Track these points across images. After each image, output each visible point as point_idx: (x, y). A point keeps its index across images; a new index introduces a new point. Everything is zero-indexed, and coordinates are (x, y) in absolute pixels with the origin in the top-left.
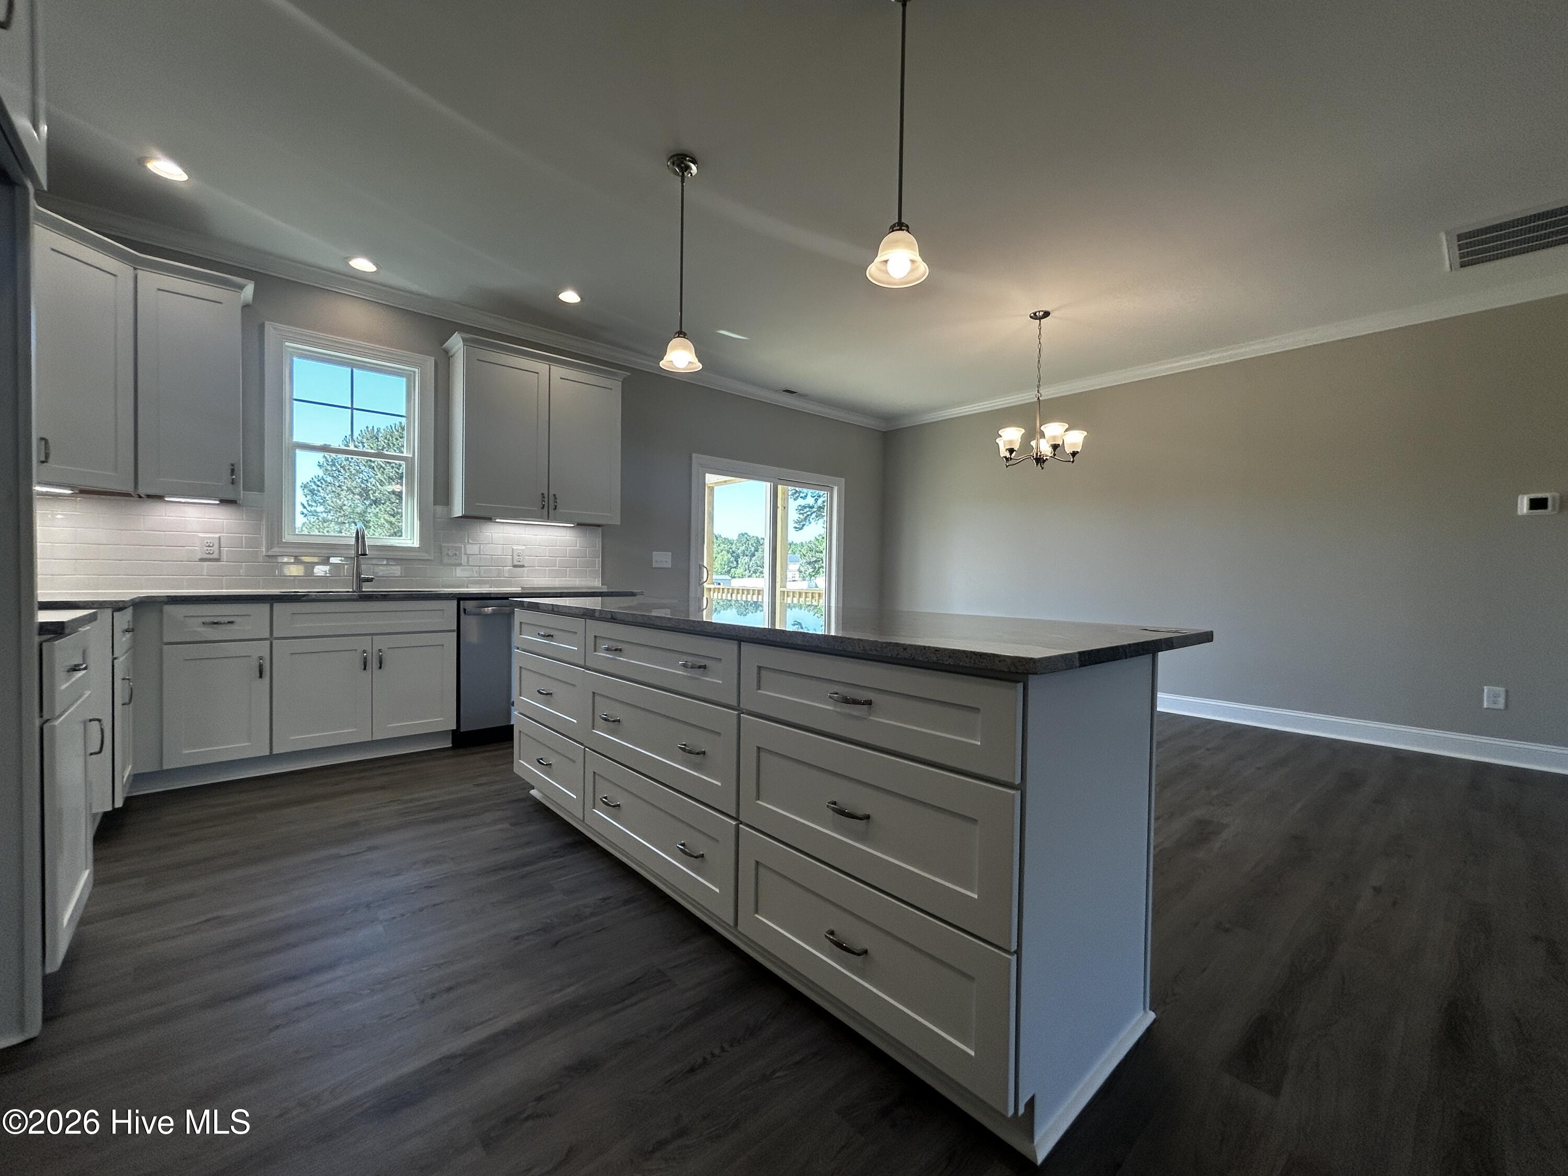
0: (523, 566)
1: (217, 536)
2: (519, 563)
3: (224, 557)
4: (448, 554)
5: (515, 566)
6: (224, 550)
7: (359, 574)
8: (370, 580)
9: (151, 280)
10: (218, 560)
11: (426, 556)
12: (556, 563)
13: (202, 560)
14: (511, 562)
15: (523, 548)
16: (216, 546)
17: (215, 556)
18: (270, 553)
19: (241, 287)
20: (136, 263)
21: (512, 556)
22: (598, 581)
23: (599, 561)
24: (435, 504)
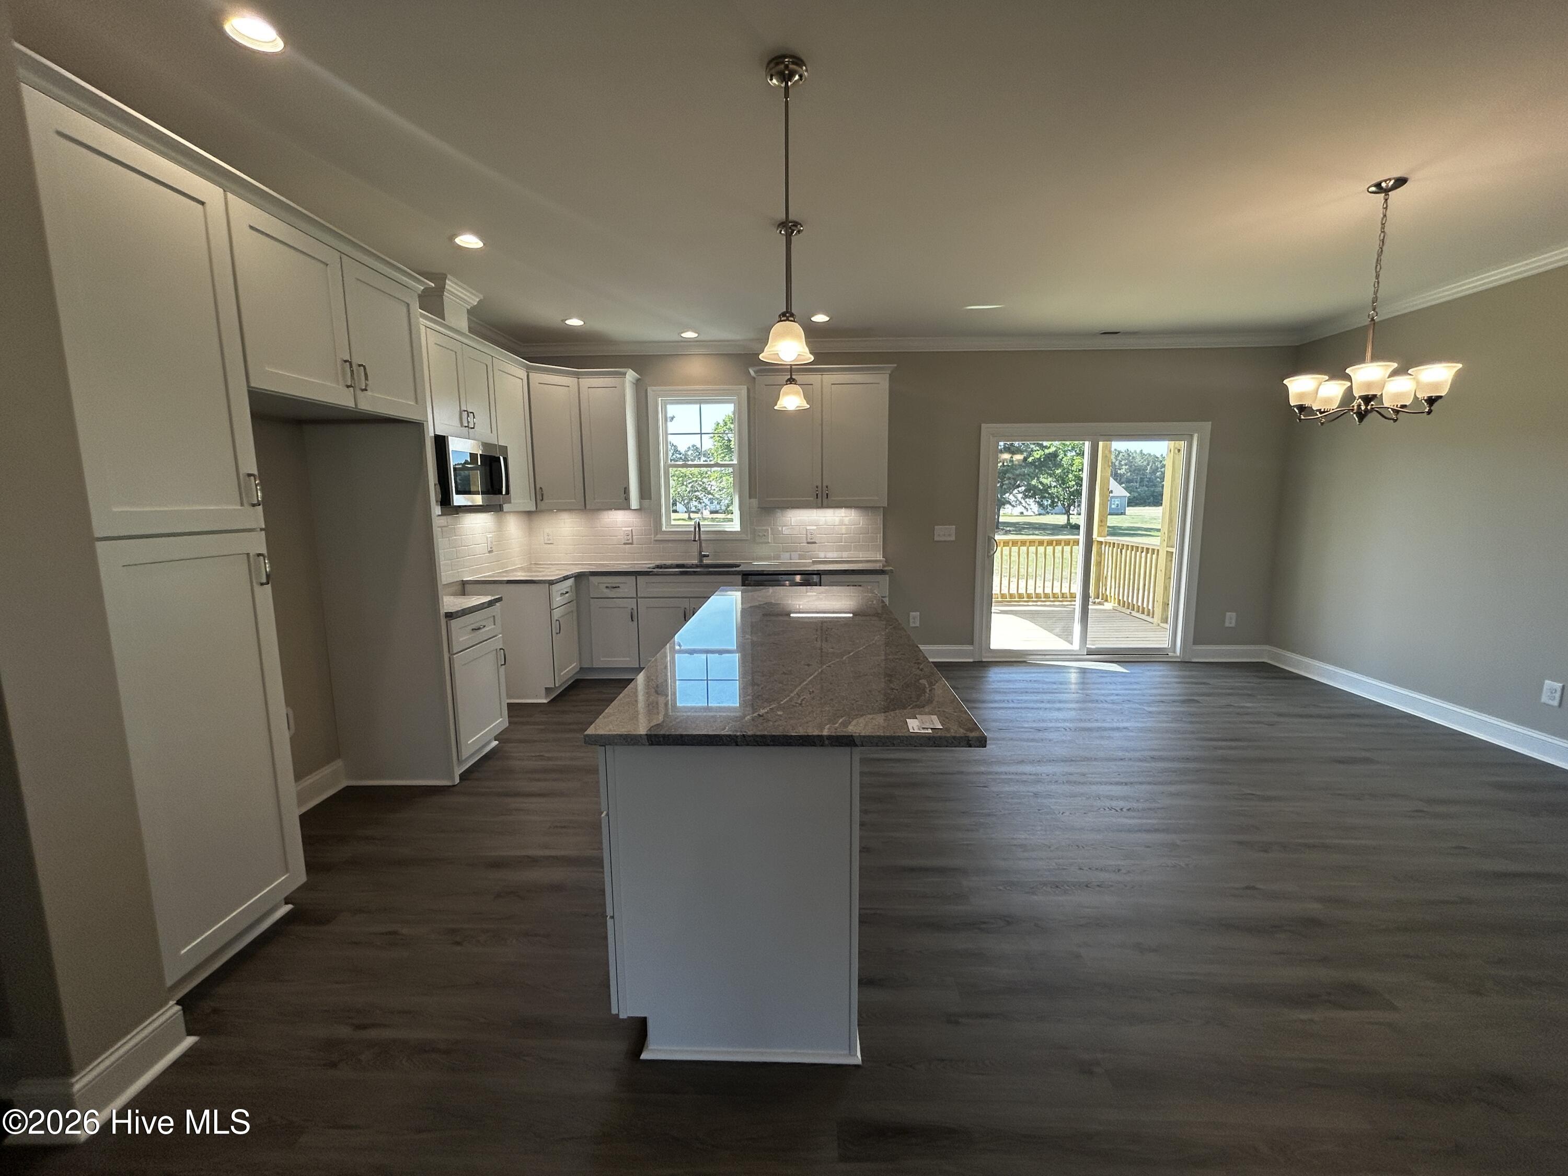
0: (815, 543)
1: (631, 529)
2: (812, 541)
3: (635, 541)
4: (759, 535)
5: (808, 543)
6: (634, 537)
7: (700, 552)
8: (708, 556)
9: (586, 382)
10: (632, 544)
11: (744, 537)
12: (842, 539)
13: (625, 544)
14: (805, 538)
15: (815, 528)
16: (630, 535)
17: (630, 541)
18: (656, 539)
19: (625, 374)
20: (577, 375)
21: (807, 535)
22: (880, 555)
23: (880, 536)
24: (750, 497)
